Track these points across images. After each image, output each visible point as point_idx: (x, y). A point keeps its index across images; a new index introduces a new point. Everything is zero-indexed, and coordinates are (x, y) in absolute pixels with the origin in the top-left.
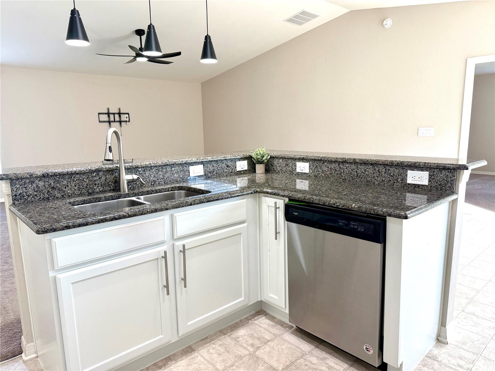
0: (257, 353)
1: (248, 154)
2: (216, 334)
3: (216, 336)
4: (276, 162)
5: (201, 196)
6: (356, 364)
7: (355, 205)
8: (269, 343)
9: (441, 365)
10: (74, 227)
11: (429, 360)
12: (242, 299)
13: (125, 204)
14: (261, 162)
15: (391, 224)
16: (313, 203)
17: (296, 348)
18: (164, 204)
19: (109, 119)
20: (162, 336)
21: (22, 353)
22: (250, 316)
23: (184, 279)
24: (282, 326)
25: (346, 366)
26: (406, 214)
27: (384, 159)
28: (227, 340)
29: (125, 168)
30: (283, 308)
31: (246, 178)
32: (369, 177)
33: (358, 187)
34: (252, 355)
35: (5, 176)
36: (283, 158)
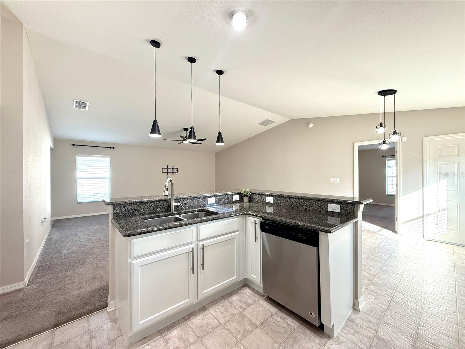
0: (244, 313)
1: (239, 192)
2: (219, 299)
3: (220, 300)
4: (254, 196)
5: (214, 216)
6: (304, 323)
7: (301, 224)
8: (251, 306)
9: (357, 326)
10: (144, 233)
11: (350, 323)
12: (235, 277)
13: (173, 219)
14: (246, 196)
15: (322, 236)
16: (277, 222)
17: (267, 310)
18: (193, 220)
19: (168, 171)
20: (188, 300)
21: (107, 307)
22: (240, 287)
23: (203, 265)
24: (258, 295)
25: (298, 324)
26: (330, 230)
27: (314, 197)
28: (226, 303)
29: (174, 199)
30: (259, 284)
31: (238, 205)
32: (307, 207)
33: (301, 212)
34: (241, 314)
35: (111, 203)
36: (258, 194)
